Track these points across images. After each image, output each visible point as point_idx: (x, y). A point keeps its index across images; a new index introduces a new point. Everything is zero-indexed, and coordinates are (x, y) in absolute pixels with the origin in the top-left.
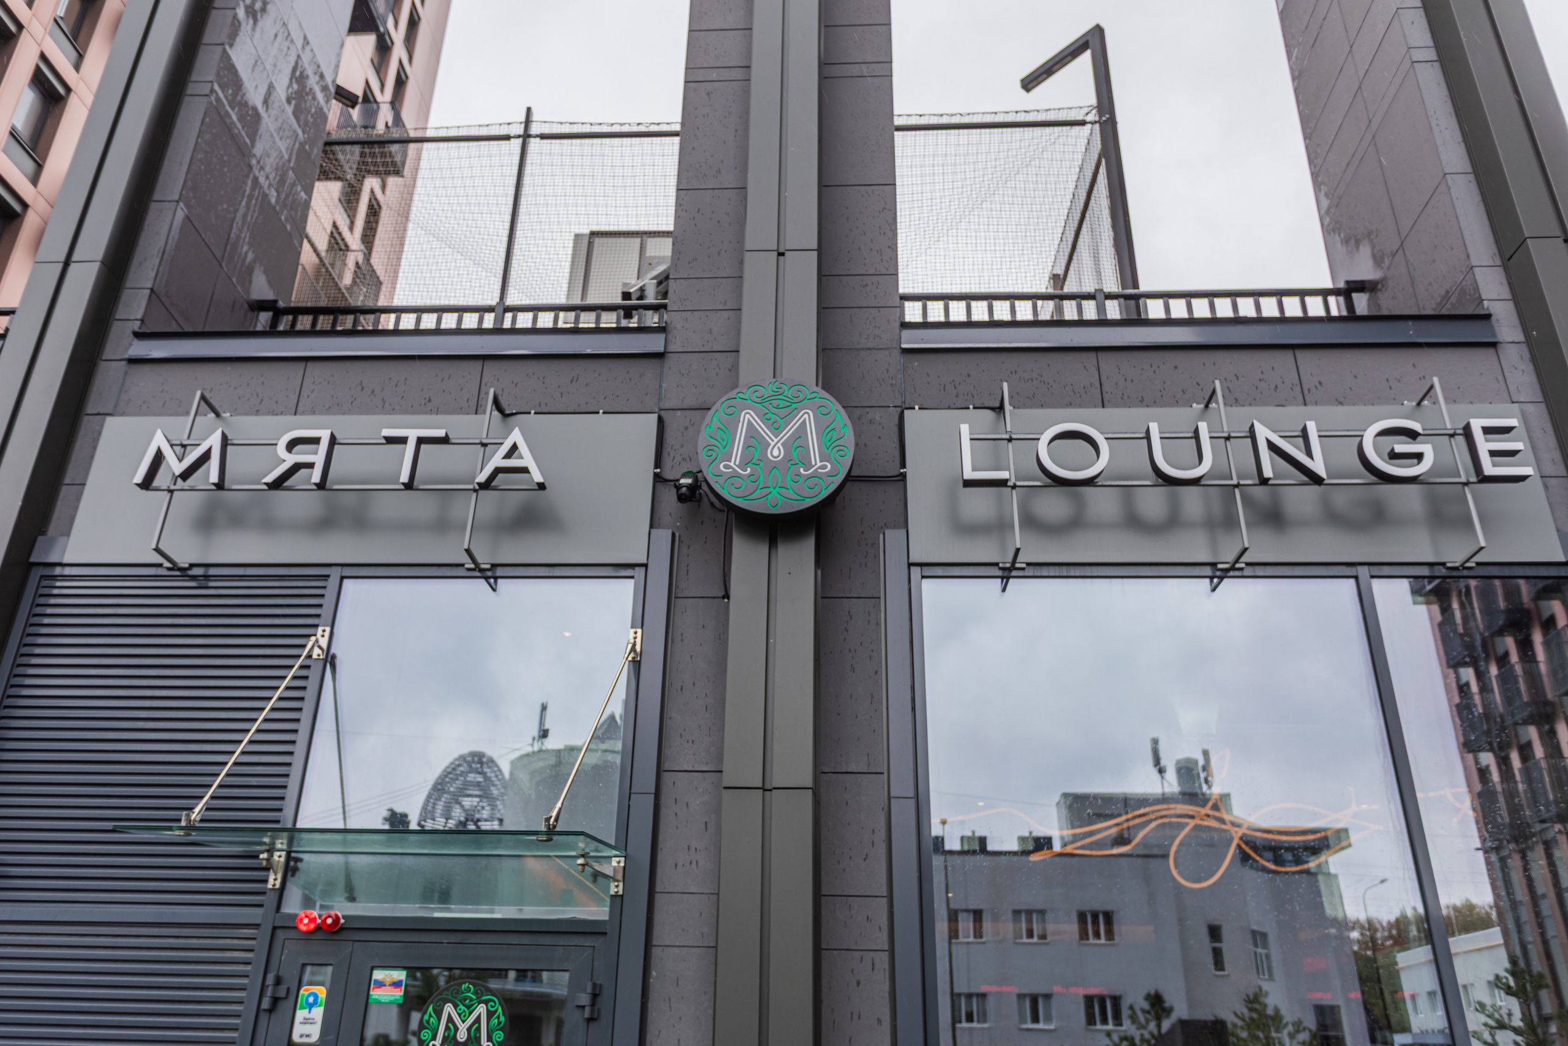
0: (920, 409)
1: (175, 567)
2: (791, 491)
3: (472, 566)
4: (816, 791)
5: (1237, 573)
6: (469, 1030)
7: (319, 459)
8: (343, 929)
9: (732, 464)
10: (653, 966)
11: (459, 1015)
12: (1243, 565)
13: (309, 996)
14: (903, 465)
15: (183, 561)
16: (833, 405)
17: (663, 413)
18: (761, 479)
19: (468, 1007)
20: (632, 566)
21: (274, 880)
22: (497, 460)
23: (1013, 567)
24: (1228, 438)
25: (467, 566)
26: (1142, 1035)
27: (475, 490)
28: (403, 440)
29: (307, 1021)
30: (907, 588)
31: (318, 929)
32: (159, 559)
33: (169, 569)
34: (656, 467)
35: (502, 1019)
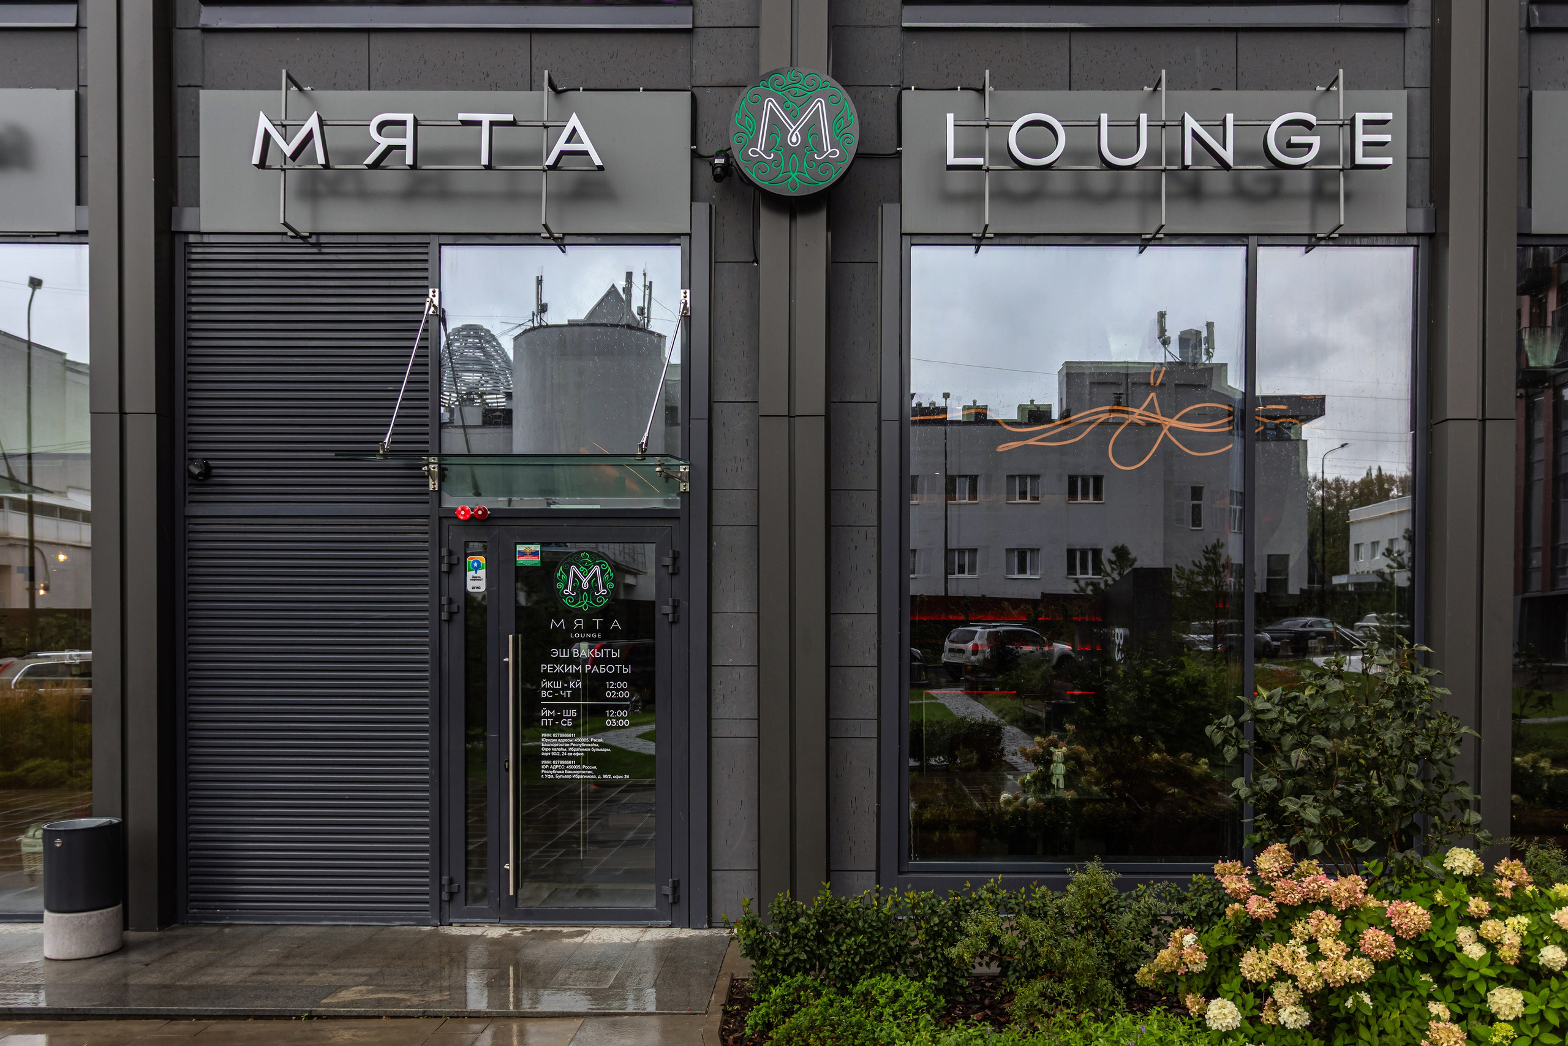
0: (915, 89)
1: (297, 235)
2: (807, 175)
3: (547, 235)
4: (827, 417)
5: (1157, 242)
6: (589, 582)
7: (408, 142)
8: (490, 518)
9: (758, 150)
10: (714, 538)
11: (582, 573)
12: (1162, 236)
13: (474, 562)
14: (900, 145)
15: (304, 230)
16: (841, 93)
17: (695, 90)
18: (783, 164)
19: (587, 568)
20: (678, 235)
21: (433, 485)
22: (561, 145)
23: (983, 237)
24: (1164, 126)
25: (543, 235)
26: (1106, 581)
27: (544, 171)
28: (479, 123)
29: (475, 579)
30: (899, 254)
31: (472, 517)
32: (285, 229)
33: (292, 237)
34: (692, 145)
35: (612, 574)
